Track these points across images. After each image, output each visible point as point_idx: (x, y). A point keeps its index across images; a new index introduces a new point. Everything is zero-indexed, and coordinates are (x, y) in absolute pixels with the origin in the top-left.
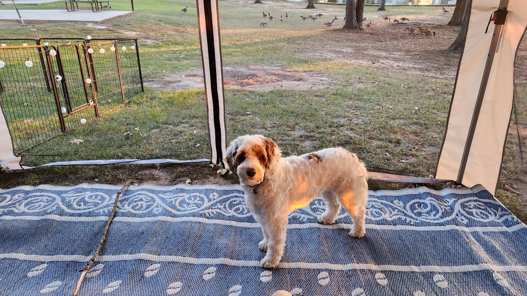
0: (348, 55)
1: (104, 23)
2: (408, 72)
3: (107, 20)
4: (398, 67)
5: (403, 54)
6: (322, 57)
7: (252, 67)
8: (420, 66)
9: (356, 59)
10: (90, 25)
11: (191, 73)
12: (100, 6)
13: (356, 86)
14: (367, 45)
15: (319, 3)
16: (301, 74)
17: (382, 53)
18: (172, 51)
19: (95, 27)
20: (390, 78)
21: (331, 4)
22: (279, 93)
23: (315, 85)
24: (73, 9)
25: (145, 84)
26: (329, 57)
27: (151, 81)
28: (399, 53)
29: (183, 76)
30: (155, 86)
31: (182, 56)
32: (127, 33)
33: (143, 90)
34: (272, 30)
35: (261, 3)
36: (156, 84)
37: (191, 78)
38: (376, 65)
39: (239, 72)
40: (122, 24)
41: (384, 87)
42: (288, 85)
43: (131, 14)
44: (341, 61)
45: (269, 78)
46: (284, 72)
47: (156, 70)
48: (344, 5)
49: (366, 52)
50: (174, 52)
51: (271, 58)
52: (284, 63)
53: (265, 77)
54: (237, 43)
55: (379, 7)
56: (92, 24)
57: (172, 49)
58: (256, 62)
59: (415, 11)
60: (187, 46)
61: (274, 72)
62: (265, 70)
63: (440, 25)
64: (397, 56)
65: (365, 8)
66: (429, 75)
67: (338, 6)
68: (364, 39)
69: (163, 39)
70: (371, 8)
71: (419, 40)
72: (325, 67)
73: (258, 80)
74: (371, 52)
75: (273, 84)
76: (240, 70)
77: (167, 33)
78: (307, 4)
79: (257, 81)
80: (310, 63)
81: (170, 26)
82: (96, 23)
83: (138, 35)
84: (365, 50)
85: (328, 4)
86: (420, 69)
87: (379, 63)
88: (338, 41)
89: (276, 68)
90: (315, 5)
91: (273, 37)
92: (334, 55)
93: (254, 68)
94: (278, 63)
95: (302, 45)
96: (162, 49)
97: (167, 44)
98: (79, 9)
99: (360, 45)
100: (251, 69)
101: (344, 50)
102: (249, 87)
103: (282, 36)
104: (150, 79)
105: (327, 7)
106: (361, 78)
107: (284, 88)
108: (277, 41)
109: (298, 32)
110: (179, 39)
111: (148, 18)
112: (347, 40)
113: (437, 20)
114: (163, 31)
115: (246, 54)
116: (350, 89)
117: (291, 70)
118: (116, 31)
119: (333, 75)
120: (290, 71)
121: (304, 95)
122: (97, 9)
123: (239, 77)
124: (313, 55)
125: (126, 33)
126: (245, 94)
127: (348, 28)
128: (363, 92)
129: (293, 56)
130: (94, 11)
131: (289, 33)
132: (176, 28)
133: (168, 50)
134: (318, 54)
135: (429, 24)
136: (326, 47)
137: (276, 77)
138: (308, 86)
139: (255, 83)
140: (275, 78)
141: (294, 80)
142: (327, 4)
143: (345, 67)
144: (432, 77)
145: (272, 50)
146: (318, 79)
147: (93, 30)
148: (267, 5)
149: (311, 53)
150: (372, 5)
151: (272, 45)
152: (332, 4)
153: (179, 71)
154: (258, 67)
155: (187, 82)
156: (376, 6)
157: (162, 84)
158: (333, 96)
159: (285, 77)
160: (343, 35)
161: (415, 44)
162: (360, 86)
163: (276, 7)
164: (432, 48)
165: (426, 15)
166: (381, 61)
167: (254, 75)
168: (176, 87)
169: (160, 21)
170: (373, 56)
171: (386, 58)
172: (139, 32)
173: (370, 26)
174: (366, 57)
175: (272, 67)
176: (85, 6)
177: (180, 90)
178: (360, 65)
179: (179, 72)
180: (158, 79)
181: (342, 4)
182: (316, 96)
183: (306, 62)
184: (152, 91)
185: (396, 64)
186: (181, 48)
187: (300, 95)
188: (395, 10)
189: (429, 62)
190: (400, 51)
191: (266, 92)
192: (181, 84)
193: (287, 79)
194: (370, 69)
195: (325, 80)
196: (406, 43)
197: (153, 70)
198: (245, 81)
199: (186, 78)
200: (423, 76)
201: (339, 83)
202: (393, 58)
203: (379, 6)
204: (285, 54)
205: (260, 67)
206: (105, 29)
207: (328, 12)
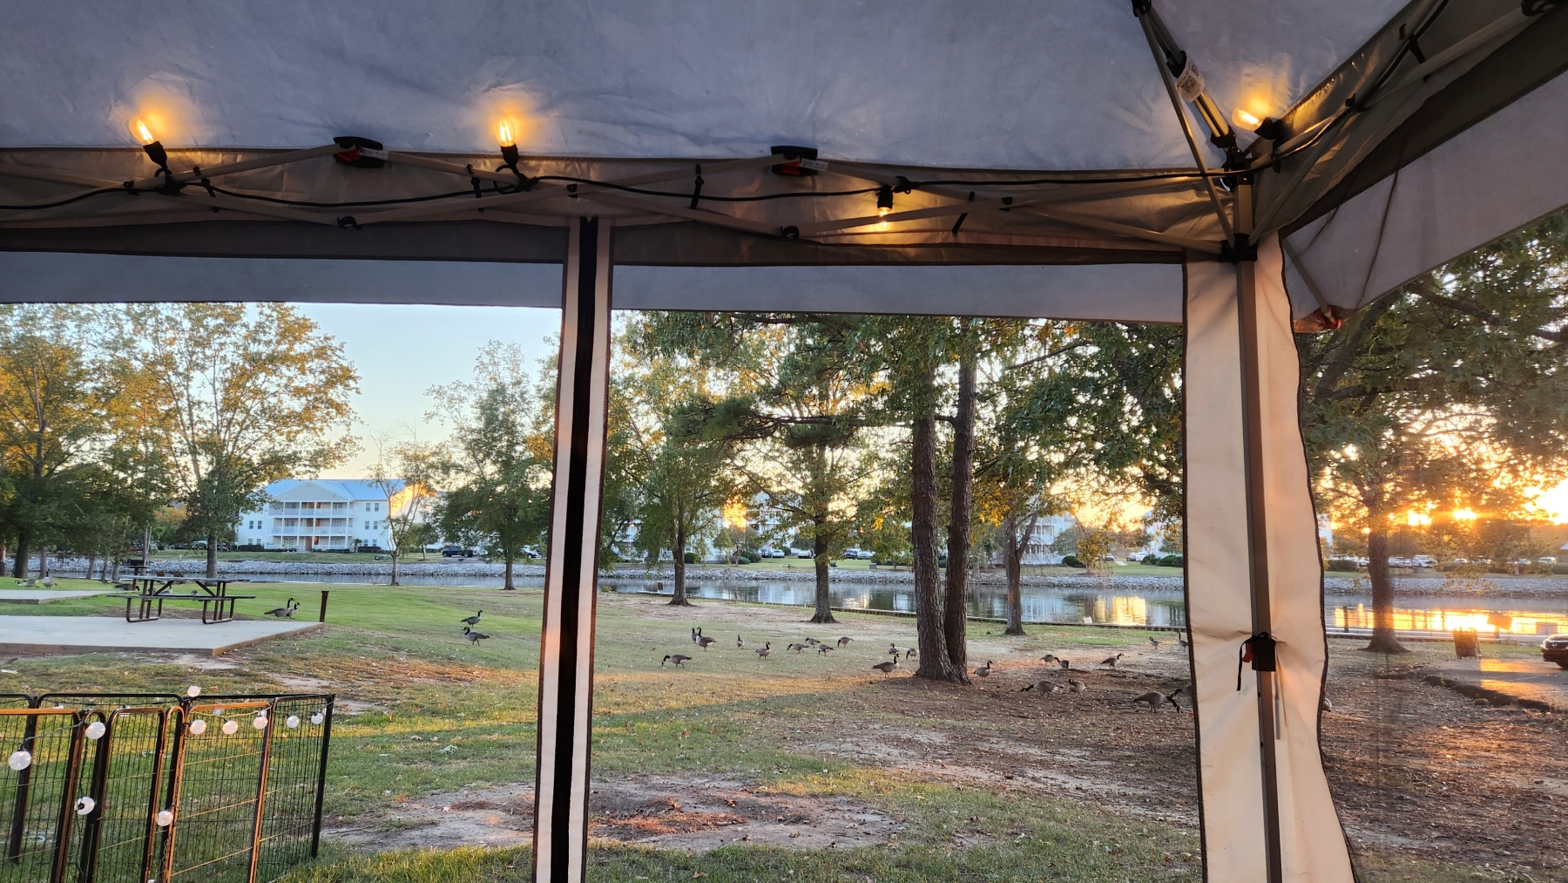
0: (934, 752)
1: (228, 655)
2: (1109, 808)
3: (239, 646)
4: (1079, 792)
5: (1087, 754)
6: (862, 756)
7: (657, 780)
8: (1140, 792)
9: (957, 763)
10: (185, 661)
11: (472, 798)
12: (227, 609)
13: (964, 842)
14: (985, 724)
15: (846, 610)
16: (804, 802)
17: (1030, 751)
18: (418, 733)
19: (198, 665)
20: (1058, 821)
21: (878, 613)
22: (737, 859)
23: (844, 835)
24: (145, 615)
25: (324, 834)
26: (879, 755)
27: (342, 824)
28: (1076, 752)
29: (446, 809)
30: (353, 838)
31: (447, 749)
32: (292, 682)
33: (314, 853)
34: (718, 676)
35: (687, 604)
36: (360, 832)
37: (469, 814)
38: (1017, 782)
39: (618, 794)
40: (283, 657)
41: (1042, 848)
42: (764, 834)
43: (313, 631)
44: (917, 768)
45: (707, 812)
46: (753, 797)
47: (363, 789)
48: (912, 616)
49: (986, 746)
50: (426, 736)
51: (714, 754)
52: (753, 771)
53: (697, 810)
54: (615, 712)
55: (1008, 626)
56: (192, 656)
57: (418, 728)
58: (669, 767)
59: (1103, 639)
60: (465, 719)
61: (723, 795)
62: (695, 791)
63: (1177, 680)
64: (1072, 759)
65: (969, 628)
66: (1169, 819)
67: (898, 619)
68: (976, 709)
69: (396, 700)
70: (985, 628)
71: (1127, 717)
72: (872, 784)
73: (675, 818)
74: (996, 746)
75: (717, 831)
76: (620, 789)
77: (412, 682)
78: (813, 612)
79: (671, 823)
80: (826, 771)
81: (422, 663)
82: (206, 653)
83: (323, 687)
84: (980, 739)
85: (871, 612)
86: (1143, 801)
87: (1023, 777)
88: (903, 712)
89: (725, 784)
90: (835, 614)
91: (719, 696)
92: (896, 752)
93: (662, 782)
94: (733, 771)
95: (804, 720)
96: (390, 729)
97: (405, 712)
98: (163, 617)
99: (967, 724)
100: (653, 787)
101: (923, 738)
102: (644, 840)
103: (743, 693)
104: (341, 818)
105: (869, 621)
106: (975, 818)
107: (751, 844)
108: (729, 705)
109: (789, 682)
110: (444, 699)
111: (363, 641)
112: (928, 710)
113: (1169, 666)
114: (401, 676)
115: (640, 744)
116: (947, 851)
117: (772, 790)
118: (258, 678)
119: (893, 807)
120: (767, 795)
121: (811, 865)
122: (218, 617)
123: (615, 810)
124: (834, 750)
125: (288, 682)
126: (634, 862)
127: (929, 677)
128: (984, 861)
129: (778, 751)
130: (207, 621)
131: (765, 686)
132: (441, 669)
133: (408, 730)
134: (849, 746)
135: (1148, 676)
136: (871, 727)
137: (728, 810)
138: (823, 838)
139: (665, 829)
140: (723, 815)
141: (780, 821)
142: (867, 612)
143: (928, 787)
144: (1181, 825)
145: (716, 732)
146: (852, 820)
147: (190, 674)
148: (704, 611)
149: (828, 742)
150: (988, 621)
151: (716, 719)
152: (882, 613)
153: (434, 791)
154: (675, 780)
155: (457, 825)
156: (998, 622)
157: (377, 833)
158: (896, 870)
159: (754, 812)
160: (918, 697)
161: (1118, 728)
162: (976, 842)
163: (728, 617)
164: (1166, 742)
165: (1136, 652)
166: (1030, 773)
167: (660, 805)
168: (419, 841)
169: (396, 649)
170: (1005, 757)
171: (1043, 764)
172: (329, 679)
173: (988, 674)
174: (987, 761)
175: (714, 779)
176: (182, 609)
177: (433, 851)
178: (973, 783)
179: (433, 794)
180: (368, 819)
181: (908, 615)
182: (849, 870)
183: (815, 768)
184: (341, 855)
185: (1072, 784)
186: (445, 724)
187: (799, 865)
188: (1051, 634)
189: (1164, 780)
190: (1079, 745)
191: (699, 855)
192: (437, 831)
193: (759, 817)
194: (1002, 795)
195: (873, 824)
196: (1093, 724)
197: (353, 789)
198: (633, 821)
199: (455, 813)
200: (1153, 819)
201: (913, 831)
202: (1062, 765)
203: (1006, 623)
204: (755, 743)
205: (680, 781)
206: (229, 670)
207: (869, 632)
